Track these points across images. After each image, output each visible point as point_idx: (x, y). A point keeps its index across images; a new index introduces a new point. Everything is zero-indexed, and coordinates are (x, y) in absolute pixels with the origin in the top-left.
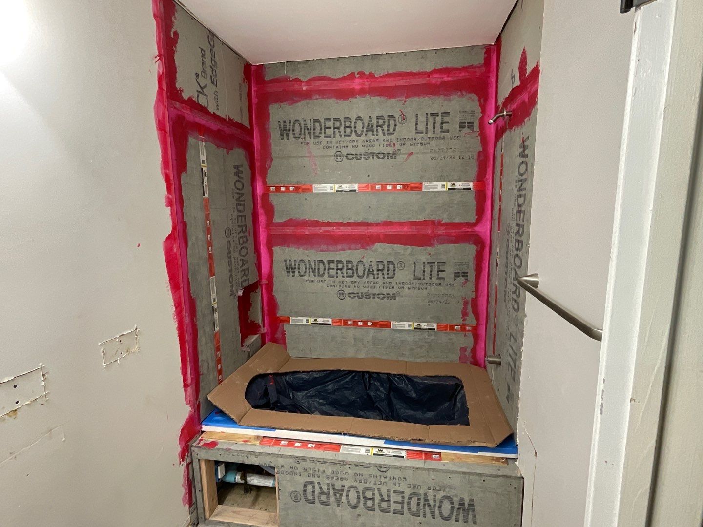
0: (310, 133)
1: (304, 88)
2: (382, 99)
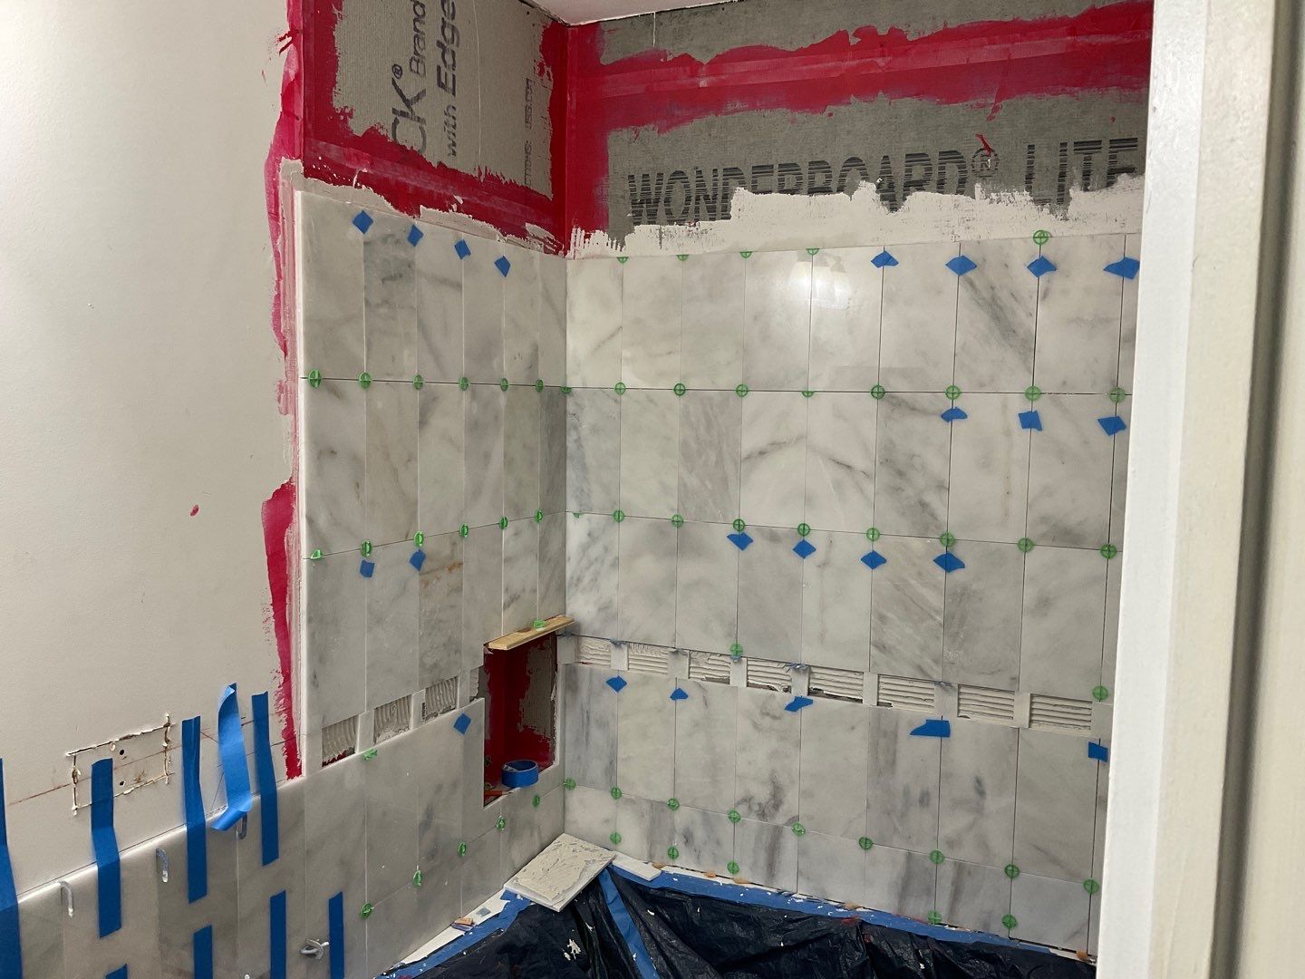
1: (703, 83)
2: (926, 104)
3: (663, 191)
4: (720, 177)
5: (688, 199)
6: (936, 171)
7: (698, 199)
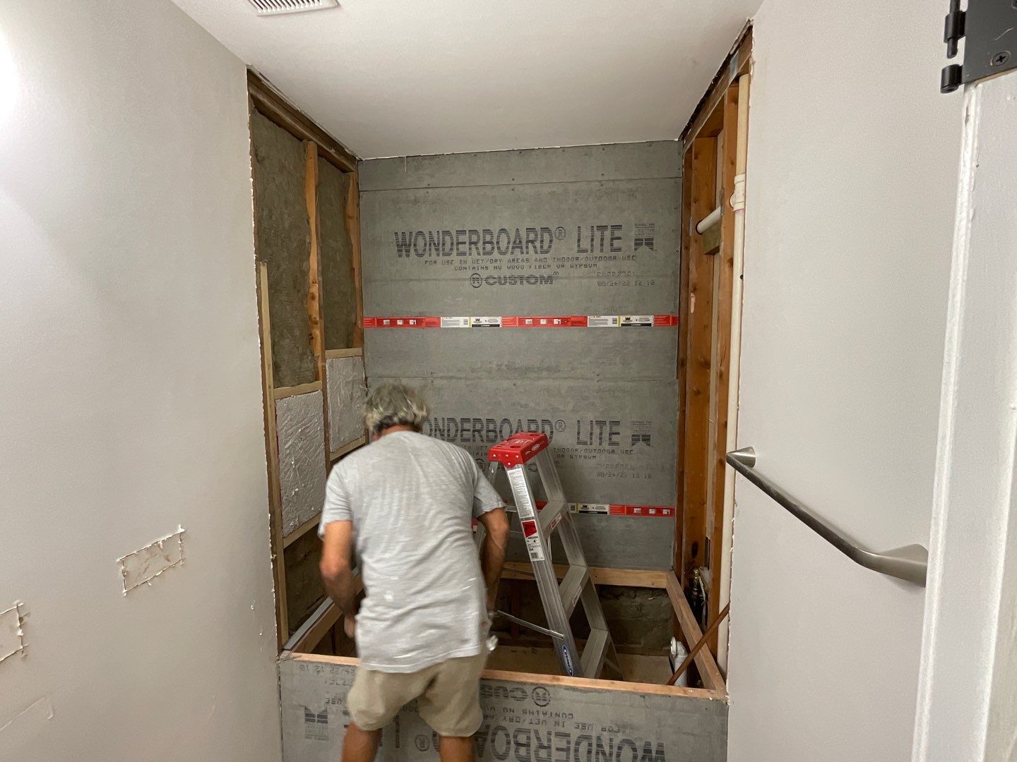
0: (437, 250)
3: (413, 240)
4: (441, 234)
5: (425, 244)
6: (539, 236)
7: (430, 245)
